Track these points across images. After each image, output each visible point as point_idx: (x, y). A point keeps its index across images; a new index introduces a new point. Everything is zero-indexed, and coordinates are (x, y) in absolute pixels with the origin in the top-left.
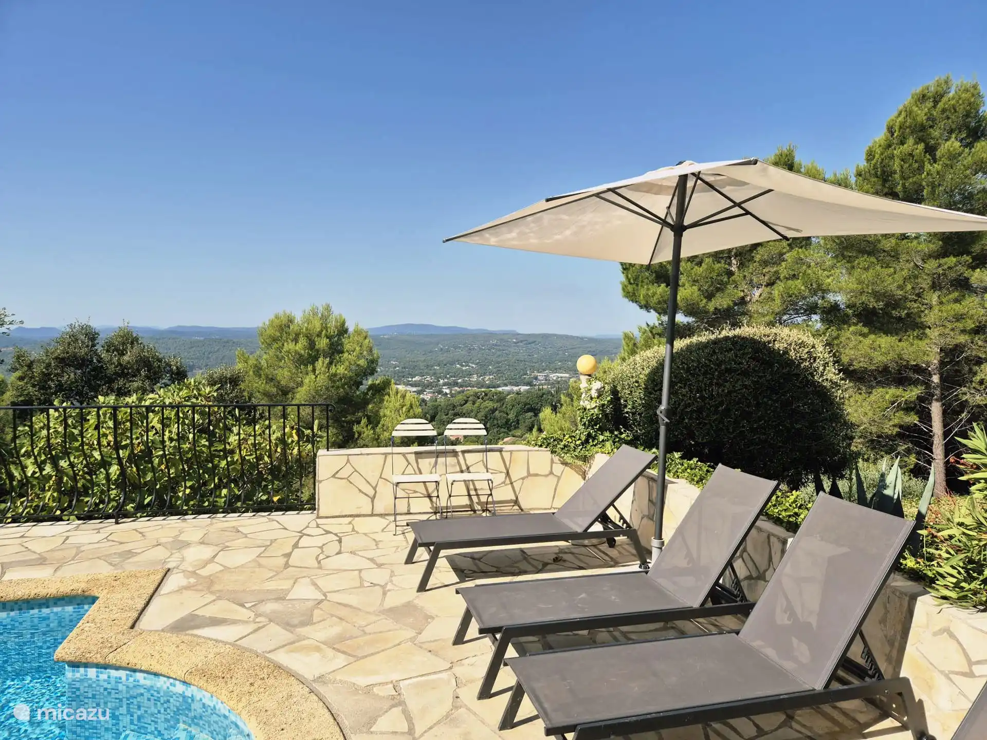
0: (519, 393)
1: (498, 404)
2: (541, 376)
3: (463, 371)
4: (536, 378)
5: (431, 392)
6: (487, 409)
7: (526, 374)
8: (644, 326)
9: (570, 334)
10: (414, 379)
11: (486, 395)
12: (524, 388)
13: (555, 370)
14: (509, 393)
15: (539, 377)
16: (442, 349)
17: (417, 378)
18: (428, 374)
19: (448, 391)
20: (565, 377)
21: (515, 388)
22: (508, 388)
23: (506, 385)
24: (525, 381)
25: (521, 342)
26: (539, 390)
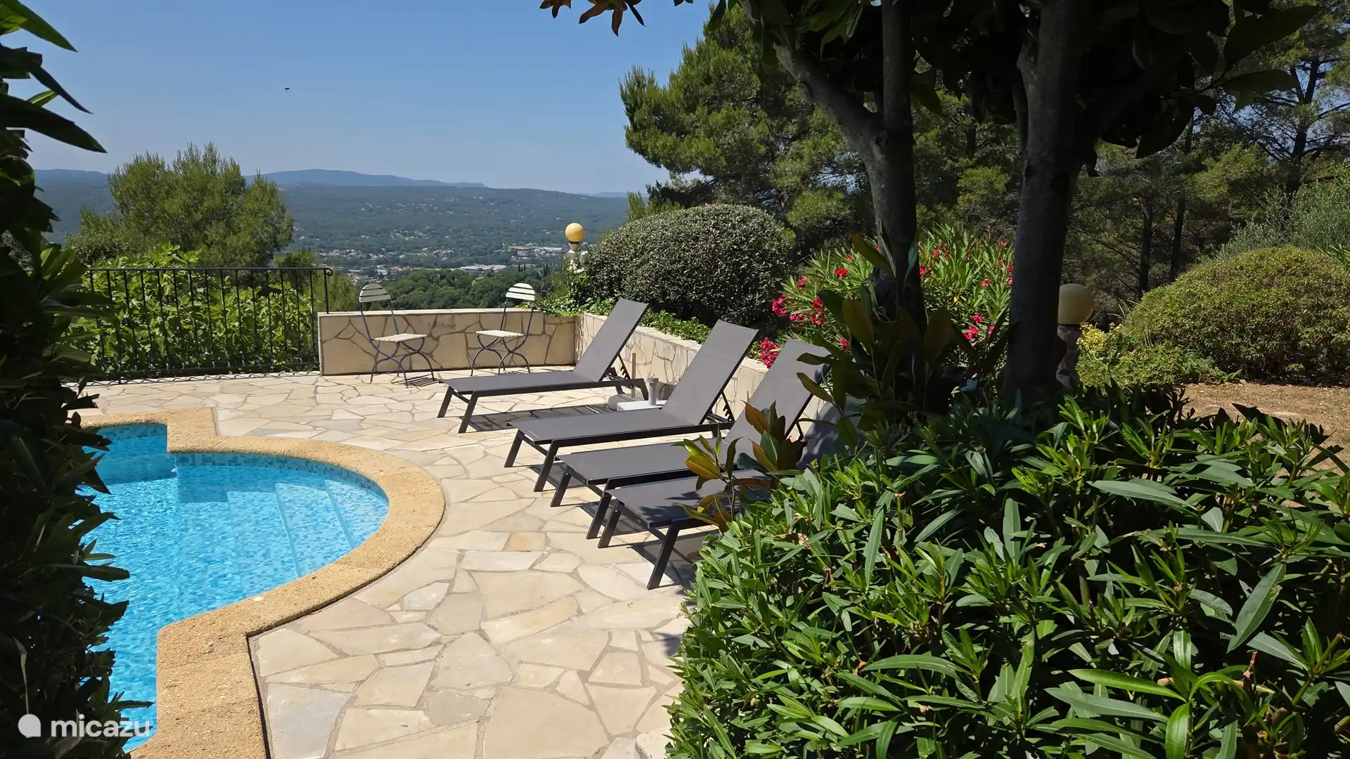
0: (490, 274)
1: (462, 290)
2: (522, 250)
3: (405, 243)
4: (515, 253)
5: (358, 274)
6: (445, 298)
7: (501, 247)
8: (654, 185)
9: (561, 190)
10: (330, 254)
11: (443, 277)
12: (497, 267)
13: (543, 242)
14: (476, 274)
15: (519, 253)
16: (371, 211)
17: (335, 253)
18: (351, 247)
19: (384, 272)
20: (556, 252)
21: (486, 268)
22: (475, 267)
23: (471, 263)
24: (500, 257)
25: (492, 201)
26: (520, 270)
